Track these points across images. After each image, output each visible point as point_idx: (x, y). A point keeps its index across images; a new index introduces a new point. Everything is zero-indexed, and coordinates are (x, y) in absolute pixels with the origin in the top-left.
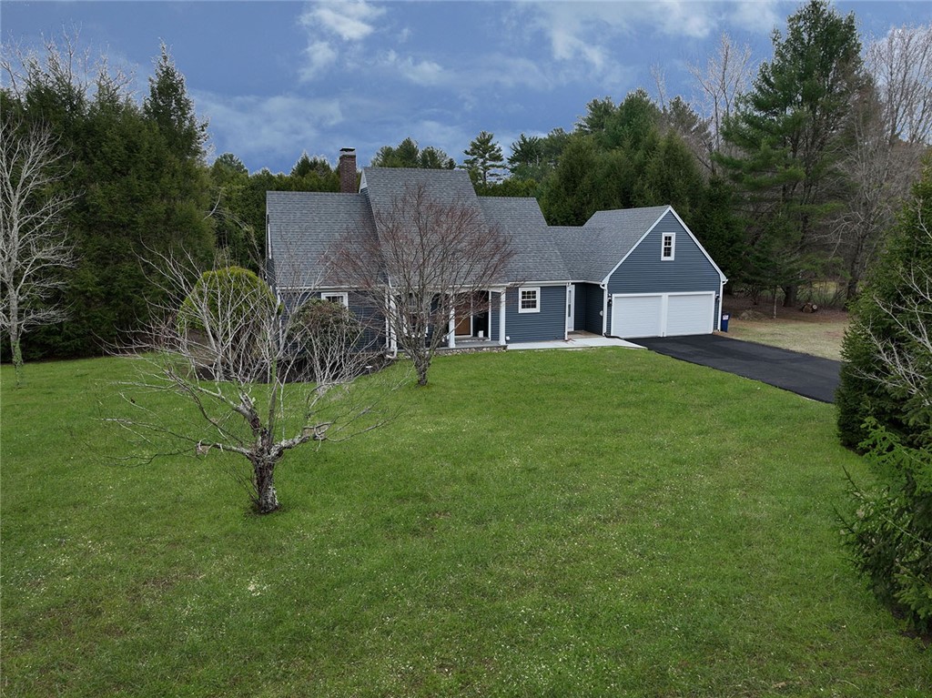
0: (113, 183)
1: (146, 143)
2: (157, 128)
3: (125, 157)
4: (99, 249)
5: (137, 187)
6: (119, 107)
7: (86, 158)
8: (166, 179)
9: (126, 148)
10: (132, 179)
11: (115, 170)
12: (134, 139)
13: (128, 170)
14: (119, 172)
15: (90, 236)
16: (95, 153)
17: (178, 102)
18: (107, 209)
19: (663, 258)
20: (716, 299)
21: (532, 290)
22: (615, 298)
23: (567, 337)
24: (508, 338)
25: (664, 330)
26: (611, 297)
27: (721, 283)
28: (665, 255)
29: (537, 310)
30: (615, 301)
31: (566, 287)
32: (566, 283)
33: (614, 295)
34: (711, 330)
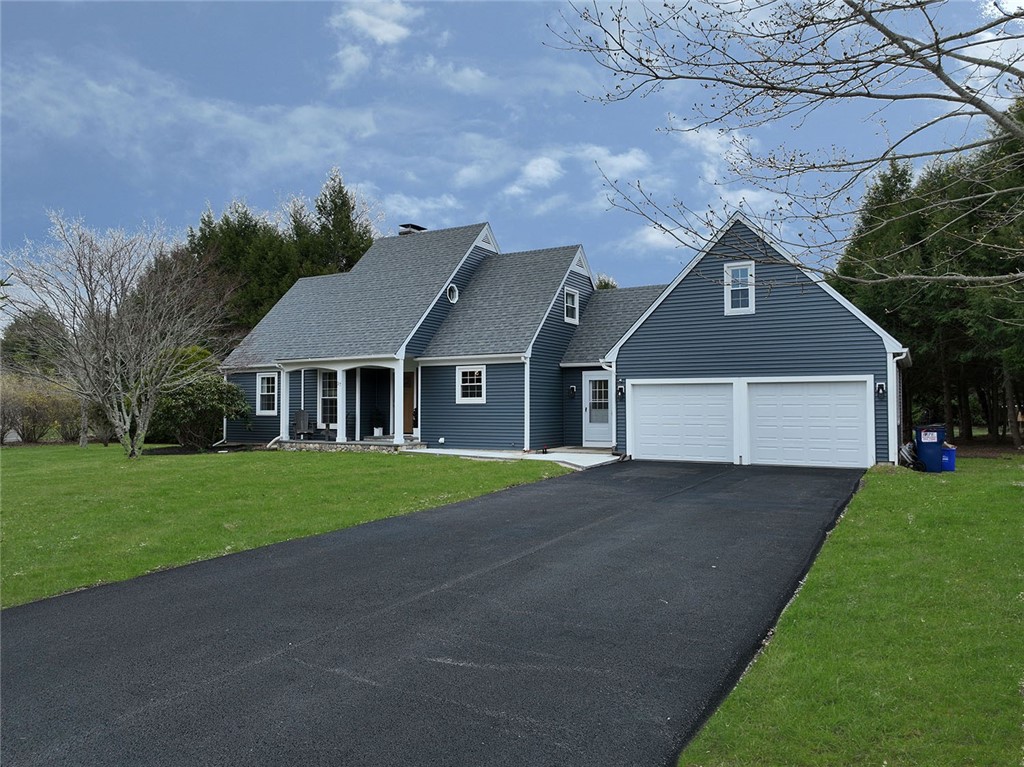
19: (729, 311)
20: (876, 392)
21: (476, 369)
22: (633, 385)
23: (527, 446)
24: (442, 440)
25: (742, 452)
26: (624, 383)
27: (890, 357)
28: (734, 305)
29: (482, 400)
30: (633, 391)
31: (524, 364)
32: (520, 358)
33: (629, 382)
34: (868, 460)
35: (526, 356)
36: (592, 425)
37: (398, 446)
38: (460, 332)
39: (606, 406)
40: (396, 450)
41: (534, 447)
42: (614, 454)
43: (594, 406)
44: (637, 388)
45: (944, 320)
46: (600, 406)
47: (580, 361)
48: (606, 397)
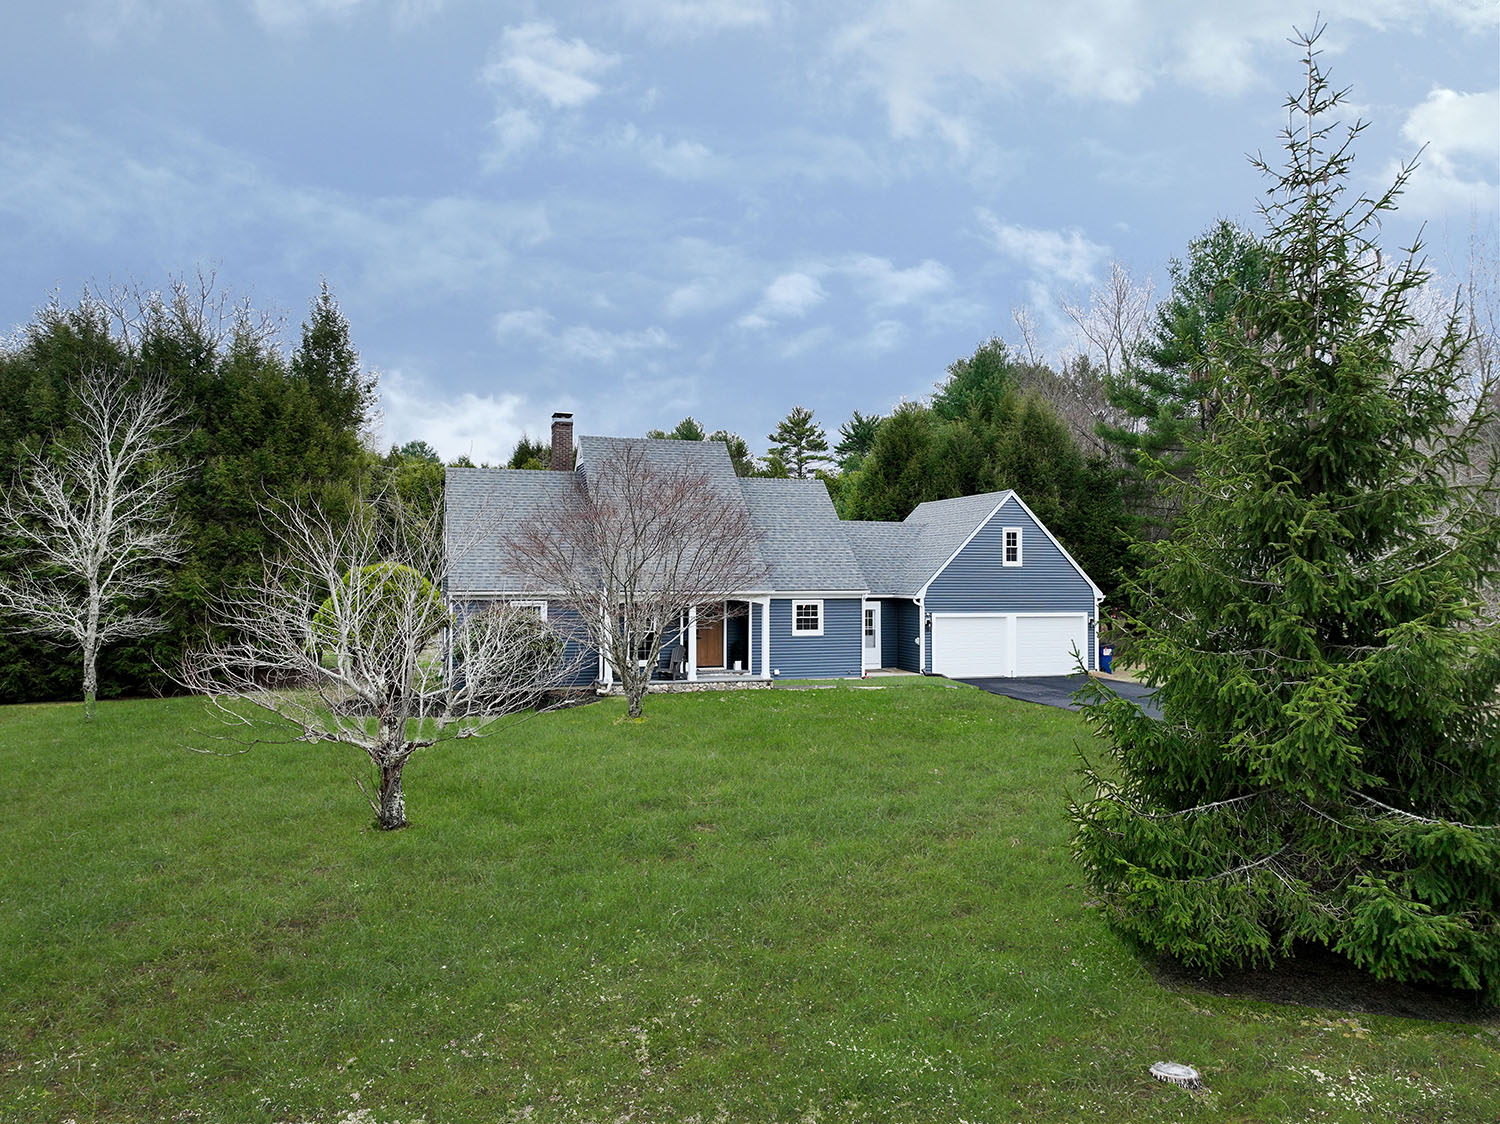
0: (241, 457)
1: (290, 405)
2: (308, 387)
3: (260, 424)
4: (213, 545)
5: (273, 463)
6: (259, 363)
7: (210, 427)
8: (311, 454)
9: (263, 412)
10: (267, 451)
11: (245, 441)
12: (274, 400)
13: (262, 441)
14: (251, 443)
15: (204, 527)
16: (221, 420)
17: (338, 355)
18: (230, 489)
19: (1005, 563)
20: (1088, 624)
21: (812, 603)
22: (937, 620)
23: (863, 673)
24: (777, 672)
25: (1012, 668)
26: (931, 615)
27: (1096, 600)
28: (1008, 559)
29: (818, 632)
30: (936, 623)
31: (860, 600)
33: (935, 615)
35: (866, 594)
36: (867, 650)
37: (770, 681)
40: (769, 685)
43: (867, 633)
46: (870, 633)
48: (873, 625)
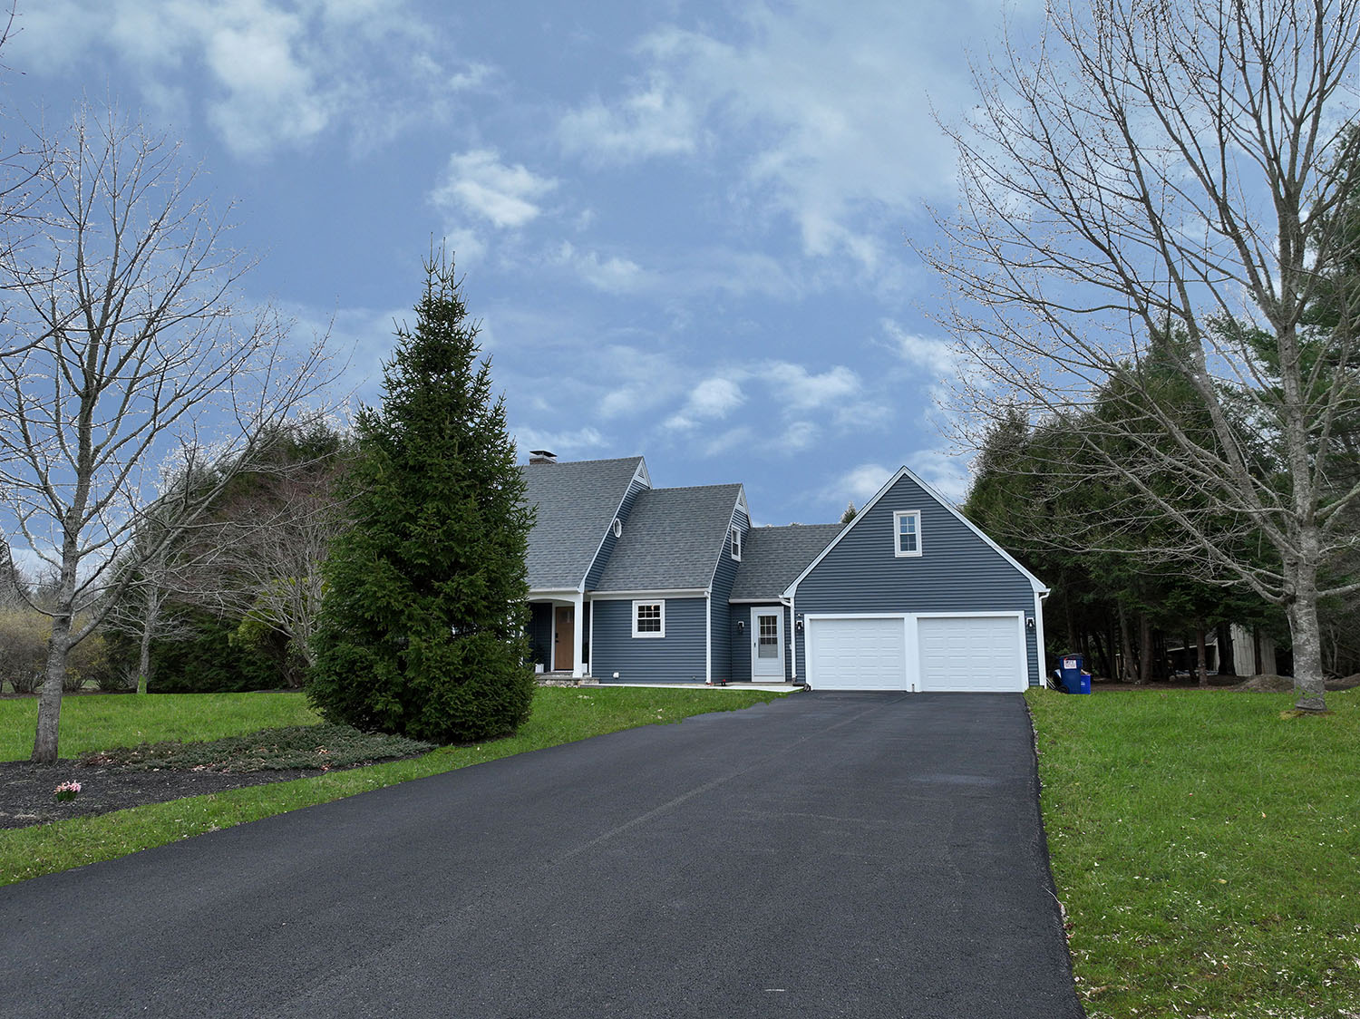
19: (899, 553)
20: (1027, 626)
21: (653, 604)
22: (811, 620)
23: (709, 680)
24: (616, 675)
25: (913, 681)
26: (802, 618)
27: (1036, 595)
28: (904, 548)
29: (661, 634)
30: (811, 625)
31: (705, 598)
32: (703, 593)
33: (807, 617)
34: (1023, 686)
35: (708, 592)
36: (762, 660)
37: (579, 680)
38: (632, 566)
39: (775, 641)
40: (576, 684)
41: (714, 681)
42: (794, 685)
43: (762, 641)
44: (814, 623)
45: (1069, 565)
46: (768, 641)
47: (749, 597)
48: (775, 632)
